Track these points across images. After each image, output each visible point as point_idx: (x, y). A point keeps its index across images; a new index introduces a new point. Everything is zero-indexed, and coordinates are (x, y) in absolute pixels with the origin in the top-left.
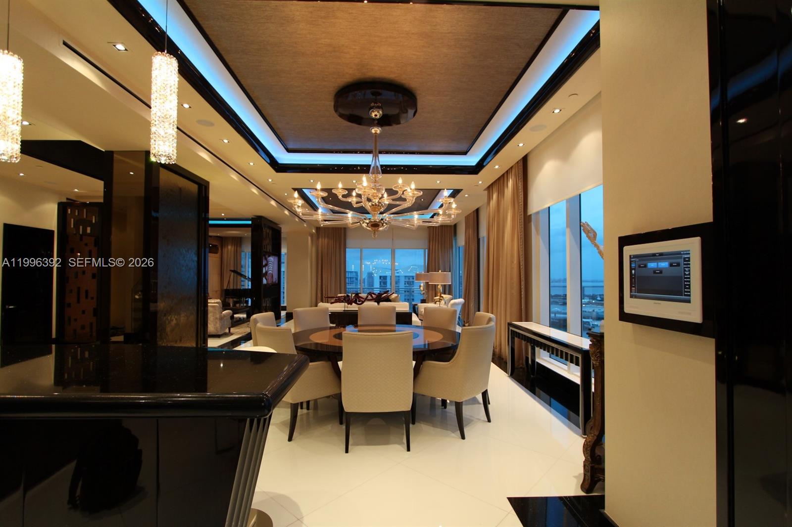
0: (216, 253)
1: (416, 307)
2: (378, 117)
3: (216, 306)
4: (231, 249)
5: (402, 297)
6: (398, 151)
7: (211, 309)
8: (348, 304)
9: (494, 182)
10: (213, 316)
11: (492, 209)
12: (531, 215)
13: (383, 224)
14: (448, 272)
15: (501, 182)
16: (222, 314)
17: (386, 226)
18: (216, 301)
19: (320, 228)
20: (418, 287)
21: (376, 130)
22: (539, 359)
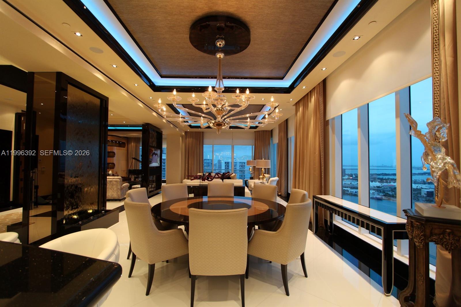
0: (124, 147)
1: (247, 182)
2: (221, 46)
3: (118, 181)
4: (133, 145)
5: (238, 175)
6: (236, 77)
7: (115, 183)
8: (203, 181)
9: (301, 99)
10: (116, 187)
11: (299, 118)
12: (328, 120)
13: (225, 124)
14: (268, 159)
15: (305, 99)
16: (122, 186)
17: (227, 125)
18: (118, 178)
19: (187, 132)
20: (249, 169)
21: (220, 55)
22: (335, 221)
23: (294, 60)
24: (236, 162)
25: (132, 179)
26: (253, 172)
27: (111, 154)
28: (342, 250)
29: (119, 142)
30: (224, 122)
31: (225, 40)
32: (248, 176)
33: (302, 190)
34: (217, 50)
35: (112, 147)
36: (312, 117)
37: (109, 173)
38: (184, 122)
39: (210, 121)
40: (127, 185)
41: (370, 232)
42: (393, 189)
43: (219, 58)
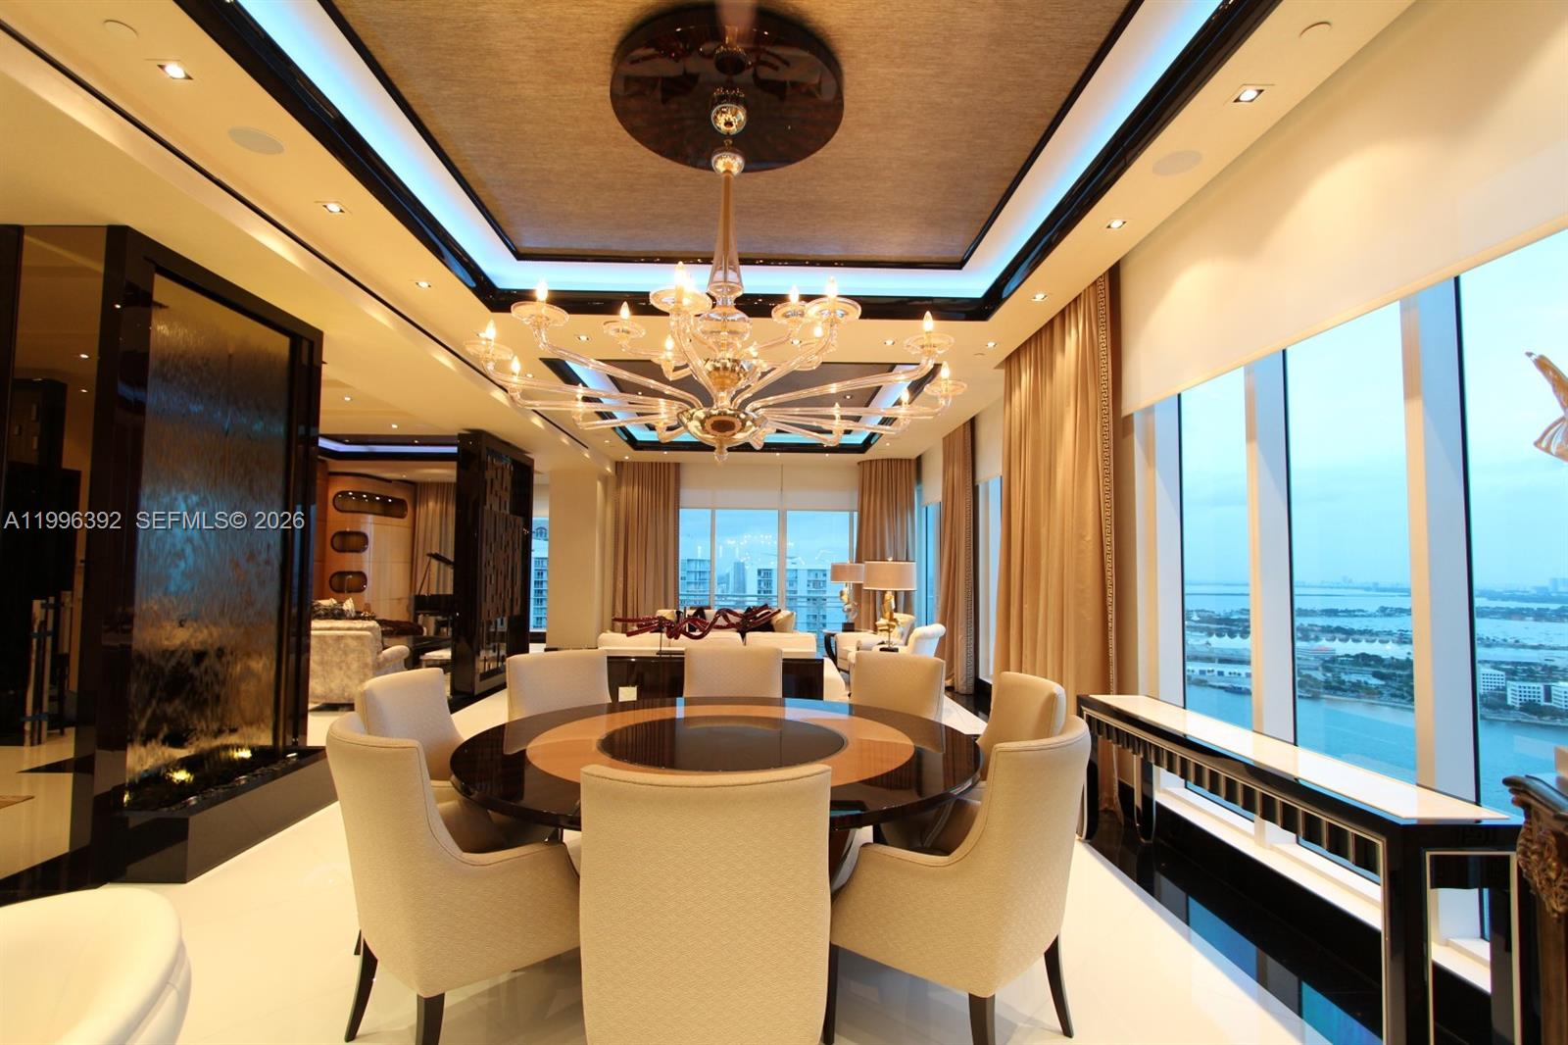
0: (402, 516)
1: (833, 639)
2: (734, 129)
3: (365, 636)
4: (434, 511)
5: (802, 615)
6: (793, 258)
7: (353, 644)
8: (670, 637)
9: (1025, 344)
10: (359, 661)
11: (1017, 410)
12: (1130, 417)
13: (744, 422)
14: (907, 560)
15: (1043, 339)
16: (381, 656)
17: (753, 429)
18: (365, 626)
19: (622, 463)
20: (837, 595)
21: (728, 163)
22: (1159, 791)
23: (1004, 191)
24: (796, 570)
25: (425, 629)
26: (853, 605)
27: (354, 540)
28: (1187, 899)
29: (384, 499)
30: (743, 416)
31: (746, 107)
32: (835, 618)
33: (1034, 674)
34: (719, 142)
35: (356, 515)
36: (1069, 405)
37: (345, 607)
38: (597, 417)
39: (687, 411)
40: (400, 652)
41: (1301, 838)
42: (1328, 662)
43: (725, 172)
